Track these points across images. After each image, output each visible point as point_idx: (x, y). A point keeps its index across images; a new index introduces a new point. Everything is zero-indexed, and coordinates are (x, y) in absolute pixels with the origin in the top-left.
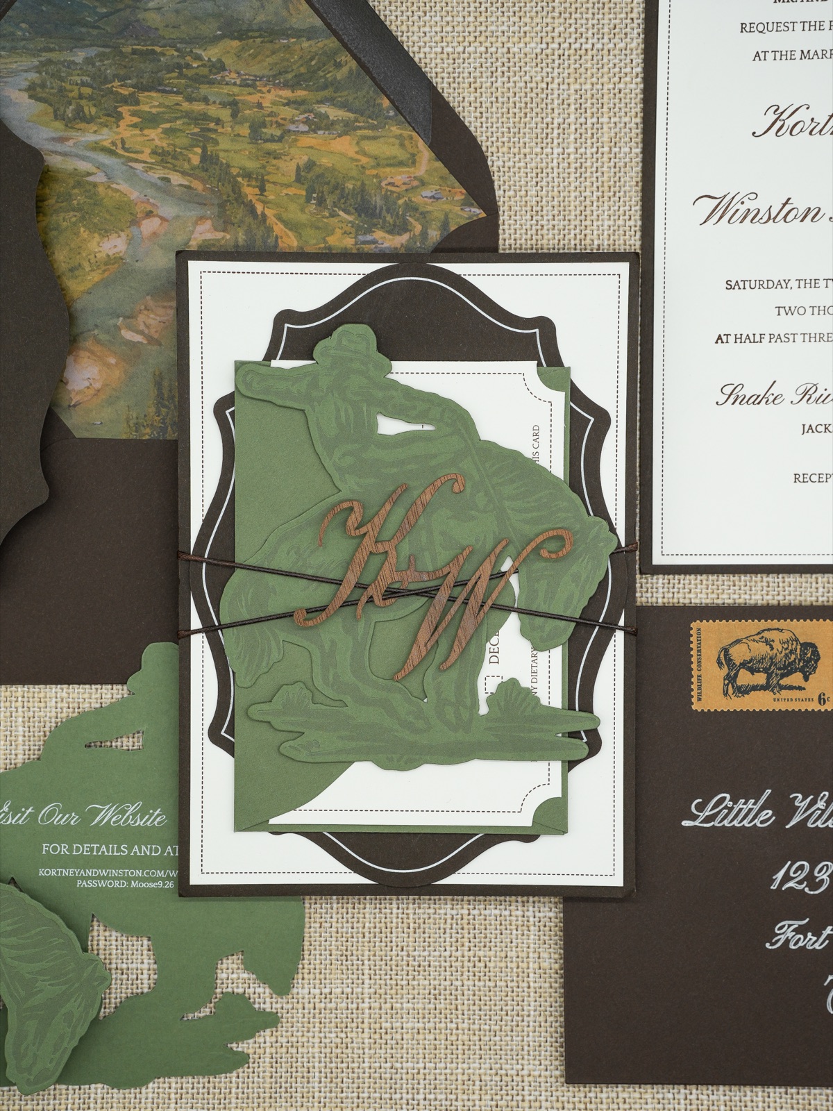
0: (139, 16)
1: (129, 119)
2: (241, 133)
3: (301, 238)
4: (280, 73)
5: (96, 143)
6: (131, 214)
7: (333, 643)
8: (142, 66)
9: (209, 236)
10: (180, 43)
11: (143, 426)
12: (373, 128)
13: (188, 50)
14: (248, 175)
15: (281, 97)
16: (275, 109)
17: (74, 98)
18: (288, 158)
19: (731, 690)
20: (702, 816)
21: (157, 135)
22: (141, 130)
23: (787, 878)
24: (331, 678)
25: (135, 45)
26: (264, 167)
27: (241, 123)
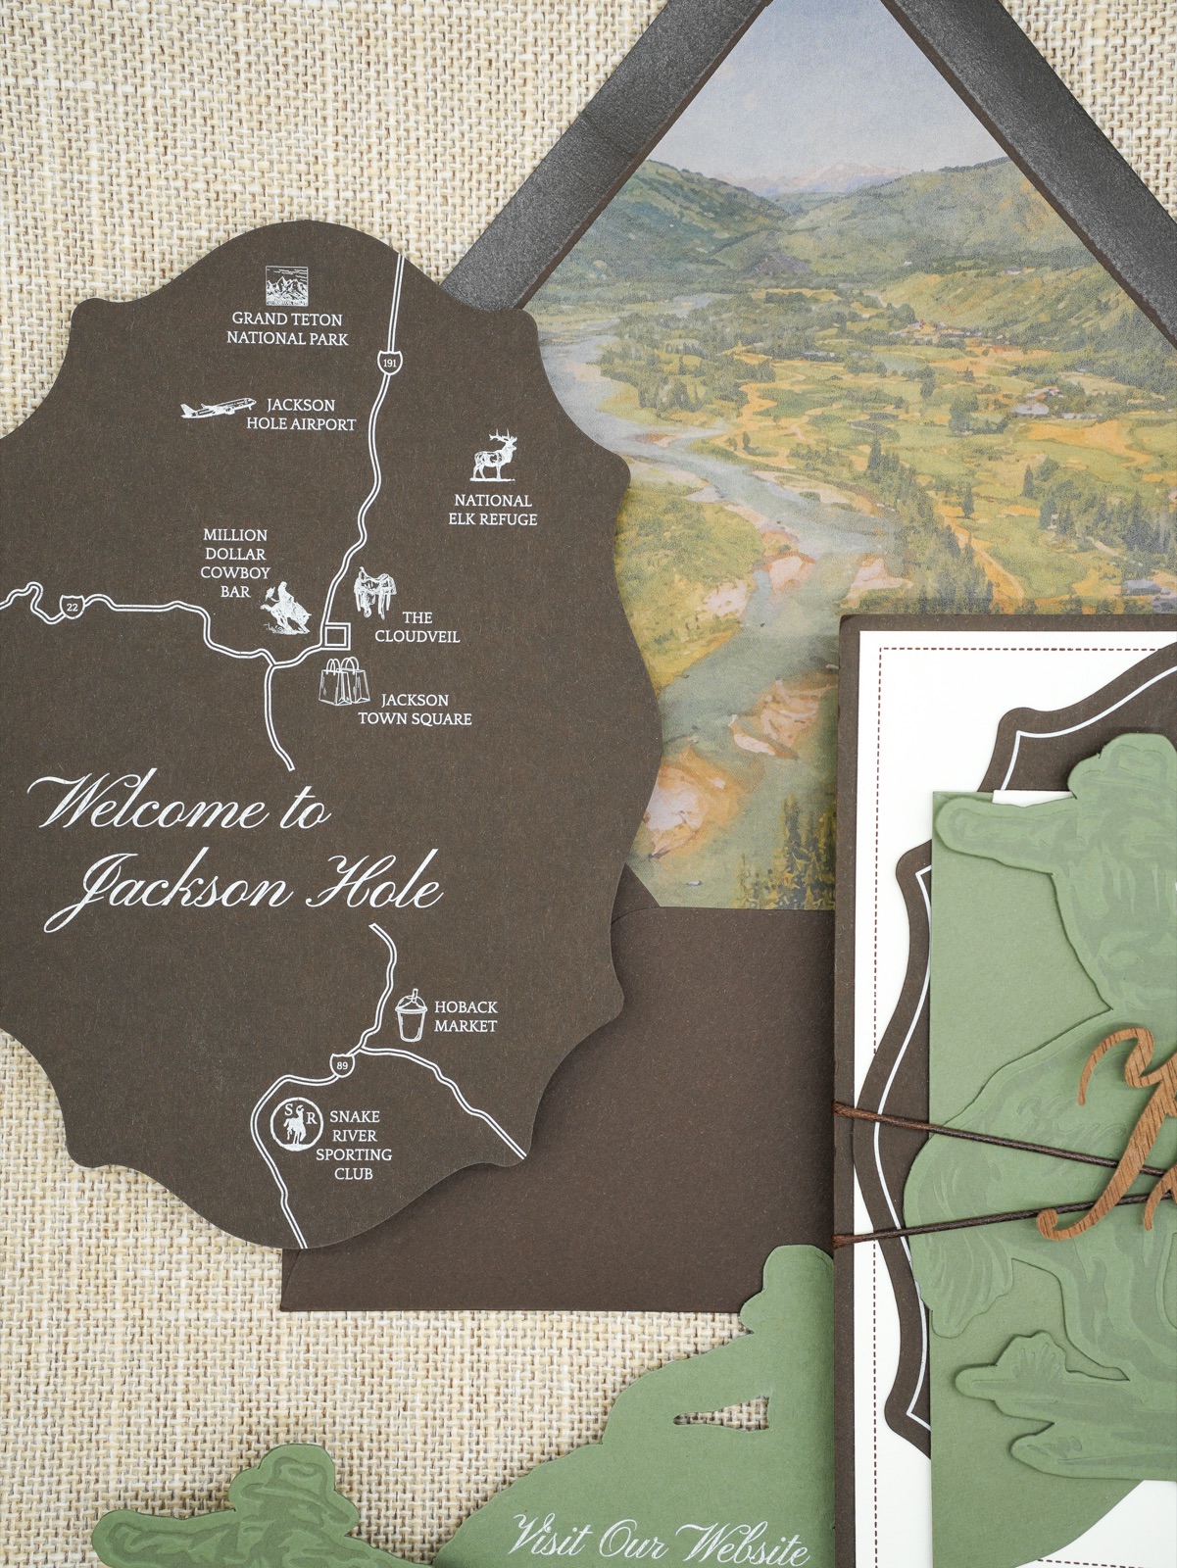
0: (780, 242)
1: (756, 403)
2: (935, 420)
3: (1030, 586)
4: (1005, 324)
5: (703, 442)
6: (755, 551)
8: (782, 319)
9: (879, 584)
10: (844, 281)
11: (767, 888)
12: (1157, 406)
13: (856, 292)
14: (945, 487)
15: (1005, 361)
16: (994, 381)
17: (671, 373)
18: (1012, 458)
21: (800, 427)
22: (776, 418)
25: (771, 287)
26: (972, 473)
27: (937, 405)
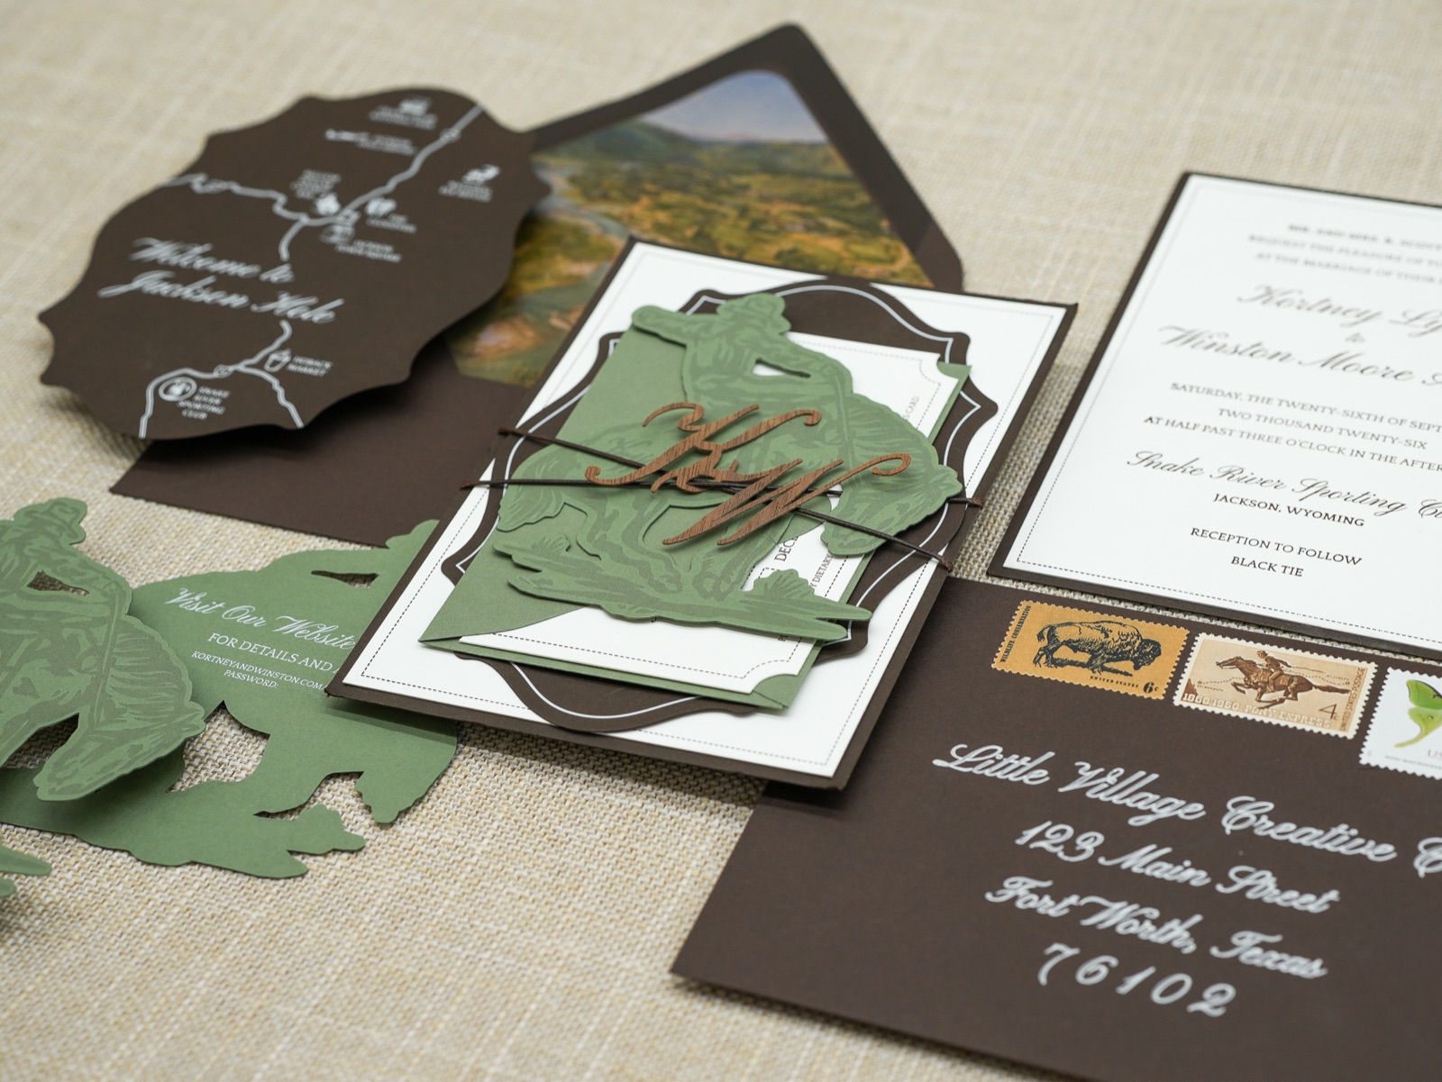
1: (644, 203)
2: (740, 225)
5: (606, 212)
7: (616, 513)
18: (775, 244)
19: (1043, 659)
20: (961, 760)
21: (663, 216)
22: (652, 211)
23: (1041, 836)
24: (597, 537)
27: (744, 220)
